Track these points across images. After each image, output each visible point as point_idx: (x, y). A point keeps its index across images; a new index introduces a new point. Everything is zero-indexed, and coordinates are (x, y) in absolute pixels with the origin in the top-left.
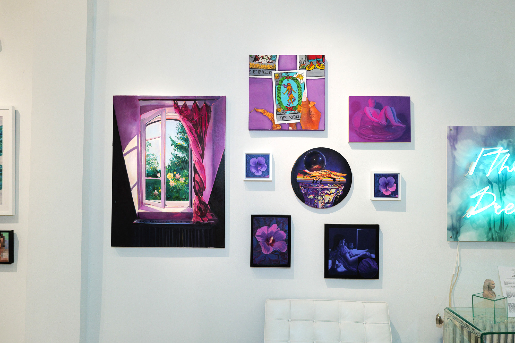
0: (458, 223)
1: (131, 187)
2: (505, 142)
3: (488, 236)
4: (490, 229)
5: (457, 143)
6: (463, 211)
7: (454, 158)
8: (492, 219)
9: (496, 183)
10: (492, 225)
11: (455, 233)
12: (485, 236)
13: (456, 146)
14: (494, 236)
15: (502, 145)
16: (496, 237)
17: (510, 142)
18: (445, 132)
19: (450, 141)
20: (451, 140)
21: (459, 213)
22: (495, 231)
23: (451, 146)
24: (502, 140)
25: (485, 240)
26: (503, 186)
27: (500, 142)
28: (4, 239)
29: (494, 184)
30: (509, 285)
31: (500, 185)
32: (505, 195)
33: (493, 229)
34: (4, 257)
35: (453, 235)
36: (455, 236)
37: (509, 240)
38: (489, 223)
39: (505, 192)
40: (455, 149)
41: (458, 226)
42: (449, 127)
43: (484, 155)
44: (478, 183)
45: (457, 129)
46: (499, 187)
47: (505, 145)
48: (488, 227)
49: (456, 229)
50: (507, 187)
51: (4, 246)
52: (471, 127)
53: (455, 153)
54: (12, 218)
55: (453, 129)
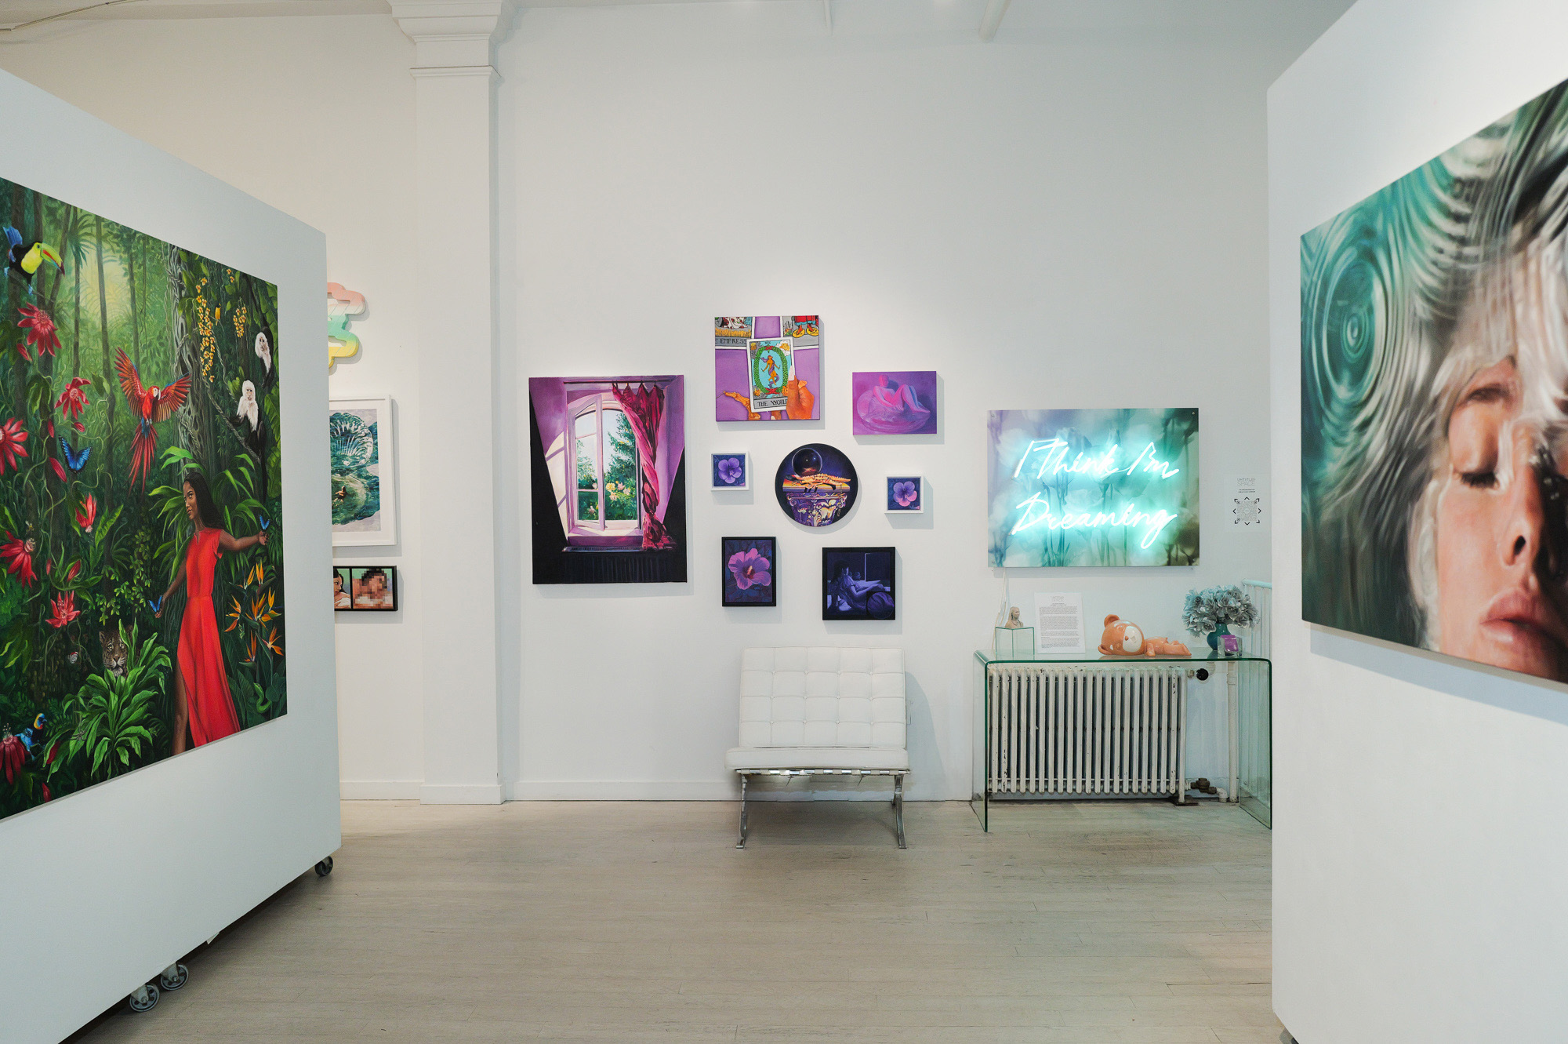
0: (1003, 543)
1: (558, 503)
2: (1065, 431)
3: (1043, 560)
4: (1046, 550)
5: (1001, 433)
6: (1009, 525)
7: (997, 454)
8: (1049, 536)
9: (1054, 487)
10: (1049, 545)
11: (998, 556)
12: (1040, 559)
13: (1000, 438)
14: (1051, 560)
15: (1062, 436)
16: (1054, 561)
17: (1072, 430)
18: (985, 419)
19: (992, 431)
20: (994, 430)
21: (1005, 530)
22: (1053, 552)
23: (993, 437)
24: (1062, 429)
25: (1040, 565)
26: (1063, 491)
27: (1059, 431)
28: (386, 577)
29: (1051, 489)
30: (1045, 615)
31: (1060, 490)
32: (1065, 503)
33: (1049, 550)
34: (386, 603)
35: (997, 559)
36: (998, 561)
37: (1071, 565)
38: (1045, 543)
39: (1066, 499)
40: (999, 442)
41: (1003, 547)
42: (991, 411)
43: (1035, 450)
44: (1029, 487)
45: (1001, 413)
46: (1058, 493)
47: (1066, 436)
48: (1043, 548)
49: (1000, 551)
50: (1069, 493)
51: (386, 587)
52: (1020, 411)
53: (998, 447)
54: (393, 549)
55: (995, 415)
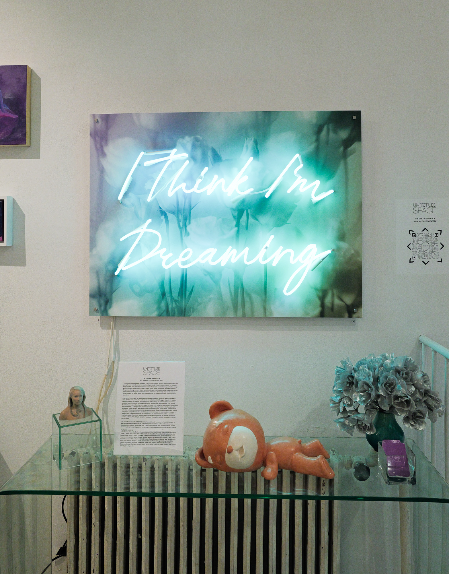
0: (109, 285)
2: (188, 141)
3: (159, 308)
4: (163, 294)
5: (106, 144)
6: (115, 262)
7: (102, 170)
8: (167, 277)
9: (173, 213)
10: (167, 288)
11: (102, 302)
12: (155, 307)
13: (106, 150)
14: (170, 307)
15: (184, 146)
16: (173, 309)
17: (197, 140)
18: (87, 123)
19: (96, 141)
20: (98, 139)
21: (110, 268)
22: (172, 298)
23: (97, 149)
24: (183, 138)
25: (155, 314)
26: (185, 219)
27: (180, 141)
29: (170, 216)
30: (131, 396)
31: (181, 217)
32: (188, 234)
33: (168, 295)
35: (100, 306)
36: (103, 308)
37: (195, 314)
38: (162, 286)
39: (188, 228)
40: (104, 155)
41: (108, 290)
42: (94, 116)
43: (147, 164)
44: (142, 213)
45: (107, 119)
46: (179, 221)
47: (189, 146)
48: (159, 292)
49: (105, 295)
50: (192, 221)
52: (131, 114)
53: (105, 163)
55: (99, 120)
